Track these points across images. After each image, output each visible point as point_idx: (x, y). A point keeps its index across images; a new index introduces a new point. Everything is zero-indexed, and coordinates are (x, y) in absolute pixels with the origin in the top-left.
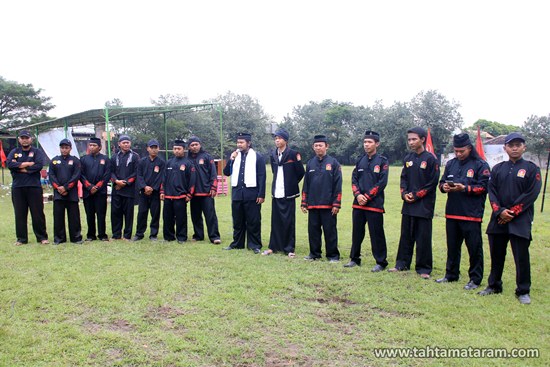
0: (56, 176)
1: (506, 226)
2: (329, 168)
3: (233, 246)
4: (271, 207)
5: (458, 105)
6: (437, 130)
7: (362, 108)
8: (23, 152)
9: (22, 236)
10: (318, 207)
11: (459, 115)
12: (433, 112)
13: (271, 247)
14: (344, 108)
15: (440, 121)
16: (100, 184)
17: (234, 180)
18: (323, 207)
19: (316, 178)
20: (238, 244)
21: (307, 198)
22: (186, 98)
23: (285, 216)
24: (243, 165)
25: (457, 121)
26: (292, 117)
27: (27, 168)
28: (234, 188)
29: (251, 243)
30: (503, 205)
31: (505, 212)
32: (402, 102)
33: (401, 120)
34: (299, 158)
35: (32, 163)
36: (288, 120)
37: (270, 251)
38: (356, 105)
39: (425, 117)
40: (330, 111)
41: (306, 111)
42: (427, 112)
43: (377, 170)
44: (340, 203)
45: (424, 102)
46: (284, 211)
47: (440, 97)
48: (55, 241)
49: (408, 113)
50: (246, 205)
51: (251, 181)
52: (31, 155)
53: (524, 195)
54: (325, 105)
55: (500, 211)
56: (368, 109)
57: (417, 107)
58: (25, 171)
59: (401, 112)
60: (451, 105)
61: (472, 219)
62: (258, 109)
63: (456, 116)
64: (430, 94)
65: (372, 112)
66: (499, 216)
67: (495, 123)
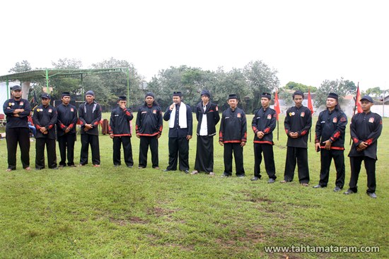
0: (39, 121)
1: (362, 152)
2: (239, 116)
3: (169, 169)
4: (196, 141)
5: (276, 72)
6: (262, 88)
7: (209, 72)
8: (15, 102)
9: (12, 163)
10: (232, 142)
11: (277, 78)
12: (259, 76)
13: (196, 168)
14: (196, 72)
15: (264, 83)
16: (71, 126)
17: (171, 123)
18: (236, 141)
19: (230, 123)
20: (172, 167)
21: (223, 136)
22: (80, 62)
23: (207, 147)
24: (177, 114)
25: (275, 83)
26: (158, 77)
27: (19, 113)
28: (170, 129)
29: (182, 167)
30: (360, 139)
31: (362, 143)
32: (237, 69)
33: (237, 81)
34: (217, 109)
35: (23, 110)
36: (155, 80)
37: (196, 171)
38: (204, 70)
39: (254, 79)
40: (186, 74)
41: (168, 74)
42: (255, 76)
43: (269, 117)
44: (246, 139)
45: (253, 69)
46: (207, 145)
47: (264, 65)
48: (37, 167)
49: (242, 77)
50: (180, 140)
51: (183, 124)
52: (22, 104)
53: (373, 133)
54: (182, 69)
55: (359, 143)
56: (213, 73)
57: (248, 72)
58: (17, 115)
59: (237, 75)
60: (272, 71)
61: (338, 148)
62: (133, 71)
63: (275, 80)
64: (257, 63)
65: (215, 75)
66: (358, 146)
67: (301, 85)
